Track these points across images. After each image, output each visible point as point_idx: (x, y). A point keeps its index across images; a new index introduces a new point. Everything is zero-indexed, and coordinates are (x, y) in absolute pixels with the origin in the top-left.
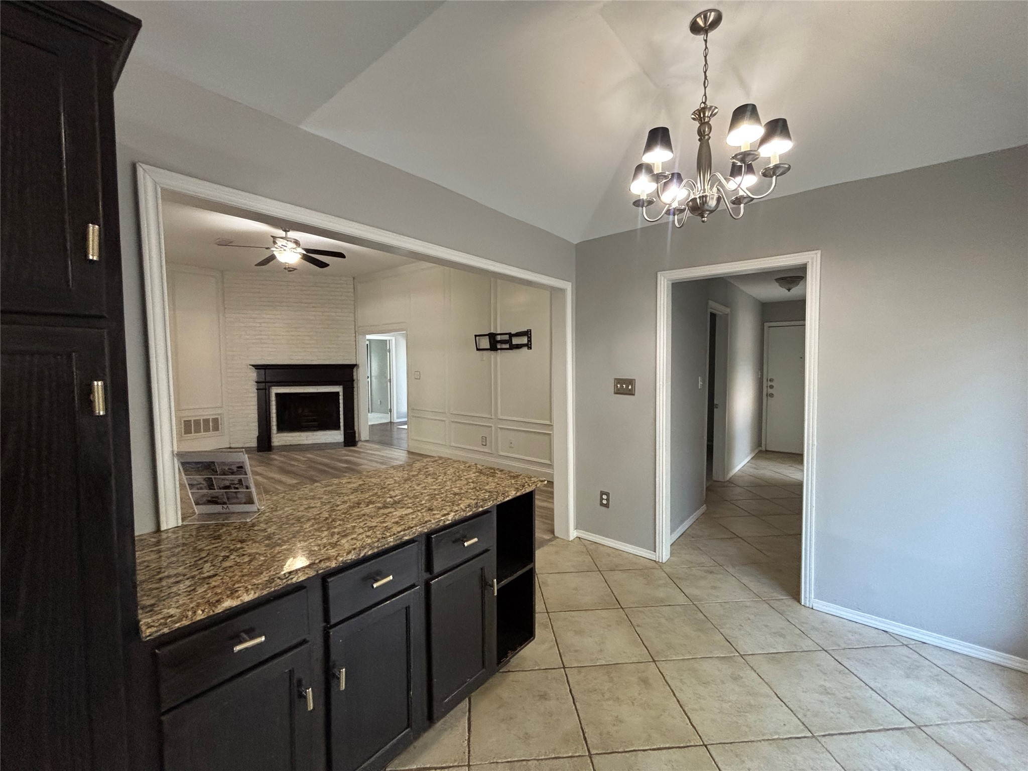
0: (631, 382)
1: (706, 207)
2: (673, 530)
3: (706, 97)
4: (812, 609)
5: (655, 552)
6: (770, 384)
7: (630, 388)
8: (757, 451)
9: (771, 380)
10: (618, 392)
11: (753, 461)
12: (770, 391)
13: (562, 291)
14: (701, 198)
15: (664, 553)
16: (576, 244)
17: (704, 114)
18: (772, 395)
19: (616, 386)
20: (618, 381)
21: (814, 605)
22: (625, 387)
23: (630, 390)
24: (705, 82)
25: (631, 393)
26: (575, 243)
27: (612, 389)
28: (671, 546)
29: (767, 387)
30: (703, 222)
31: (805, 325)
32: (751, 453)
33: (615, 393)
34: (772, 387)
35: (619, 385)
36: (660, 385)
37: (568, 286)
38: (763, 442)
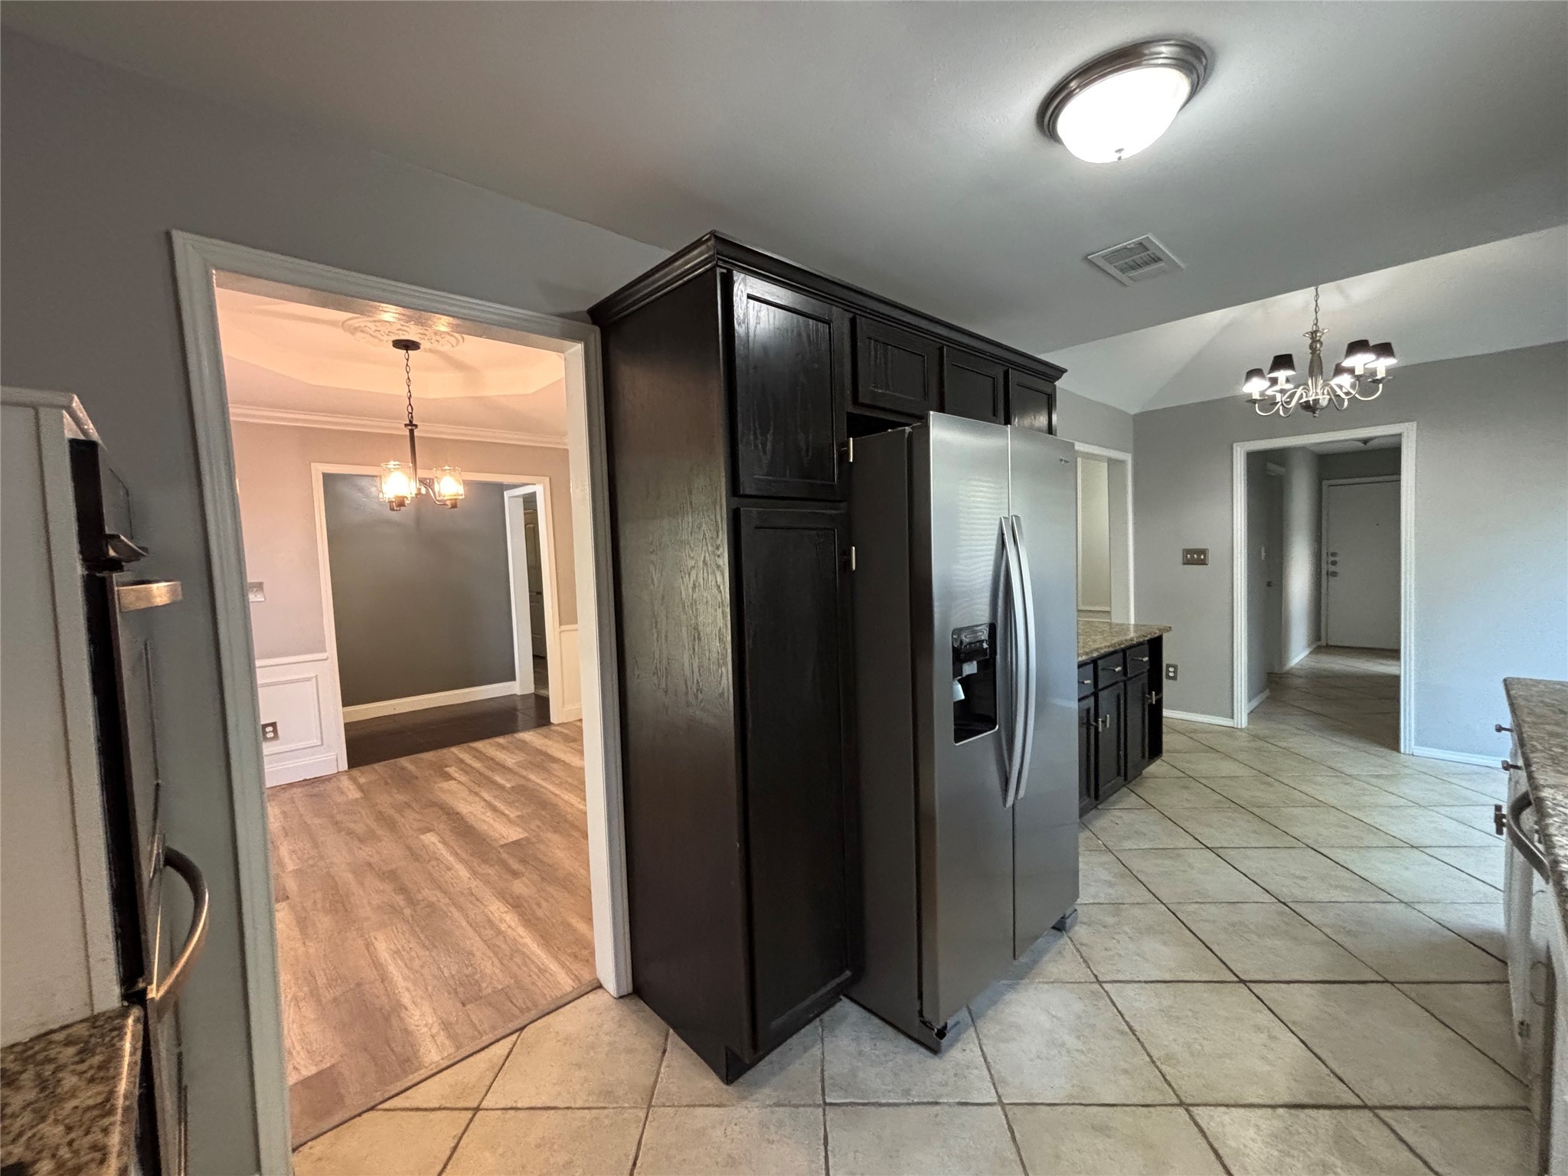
0: (1203, 552)
1: (1318, 406)
2: (1250, 699)
3: (1317, 320)
4: (1413, 755)
5: (1233, 718)
6: (1332, 559)
7: (1202, 557)
8: (1314, 646)
9: (1334, 554)
10: (1187, 562)
11: (1310, 656)
12: (1332, 568)
13: (1123, 462)
14: (1314, 400)
15: (1242, 719)
16: (1135, 415)
17: (1316, 335)
18: (1334, 574)
19: (1185, 556)
20: (1187, 552)
21: (1414, 751)
22: (1196, 557)
23: (1202, 560)
24: (1316, 309)
25: (1203, 563)
26: (1133, 413)
27: (1179, 558)
28: (1248, 714)
29: (1327, 563)
30: (1314, 417)
31: (1400, 481)
32: (1309, 646)
33: (1184, 564)
34: (1334, 563)
35: (1189, 556)
36: (1237, 553)
37: (1128, 458)
38: (1323, 635)
